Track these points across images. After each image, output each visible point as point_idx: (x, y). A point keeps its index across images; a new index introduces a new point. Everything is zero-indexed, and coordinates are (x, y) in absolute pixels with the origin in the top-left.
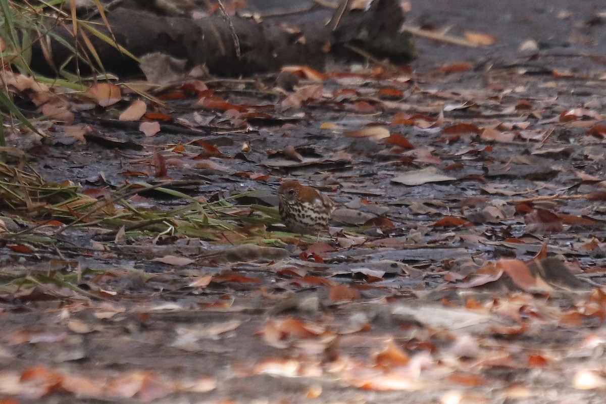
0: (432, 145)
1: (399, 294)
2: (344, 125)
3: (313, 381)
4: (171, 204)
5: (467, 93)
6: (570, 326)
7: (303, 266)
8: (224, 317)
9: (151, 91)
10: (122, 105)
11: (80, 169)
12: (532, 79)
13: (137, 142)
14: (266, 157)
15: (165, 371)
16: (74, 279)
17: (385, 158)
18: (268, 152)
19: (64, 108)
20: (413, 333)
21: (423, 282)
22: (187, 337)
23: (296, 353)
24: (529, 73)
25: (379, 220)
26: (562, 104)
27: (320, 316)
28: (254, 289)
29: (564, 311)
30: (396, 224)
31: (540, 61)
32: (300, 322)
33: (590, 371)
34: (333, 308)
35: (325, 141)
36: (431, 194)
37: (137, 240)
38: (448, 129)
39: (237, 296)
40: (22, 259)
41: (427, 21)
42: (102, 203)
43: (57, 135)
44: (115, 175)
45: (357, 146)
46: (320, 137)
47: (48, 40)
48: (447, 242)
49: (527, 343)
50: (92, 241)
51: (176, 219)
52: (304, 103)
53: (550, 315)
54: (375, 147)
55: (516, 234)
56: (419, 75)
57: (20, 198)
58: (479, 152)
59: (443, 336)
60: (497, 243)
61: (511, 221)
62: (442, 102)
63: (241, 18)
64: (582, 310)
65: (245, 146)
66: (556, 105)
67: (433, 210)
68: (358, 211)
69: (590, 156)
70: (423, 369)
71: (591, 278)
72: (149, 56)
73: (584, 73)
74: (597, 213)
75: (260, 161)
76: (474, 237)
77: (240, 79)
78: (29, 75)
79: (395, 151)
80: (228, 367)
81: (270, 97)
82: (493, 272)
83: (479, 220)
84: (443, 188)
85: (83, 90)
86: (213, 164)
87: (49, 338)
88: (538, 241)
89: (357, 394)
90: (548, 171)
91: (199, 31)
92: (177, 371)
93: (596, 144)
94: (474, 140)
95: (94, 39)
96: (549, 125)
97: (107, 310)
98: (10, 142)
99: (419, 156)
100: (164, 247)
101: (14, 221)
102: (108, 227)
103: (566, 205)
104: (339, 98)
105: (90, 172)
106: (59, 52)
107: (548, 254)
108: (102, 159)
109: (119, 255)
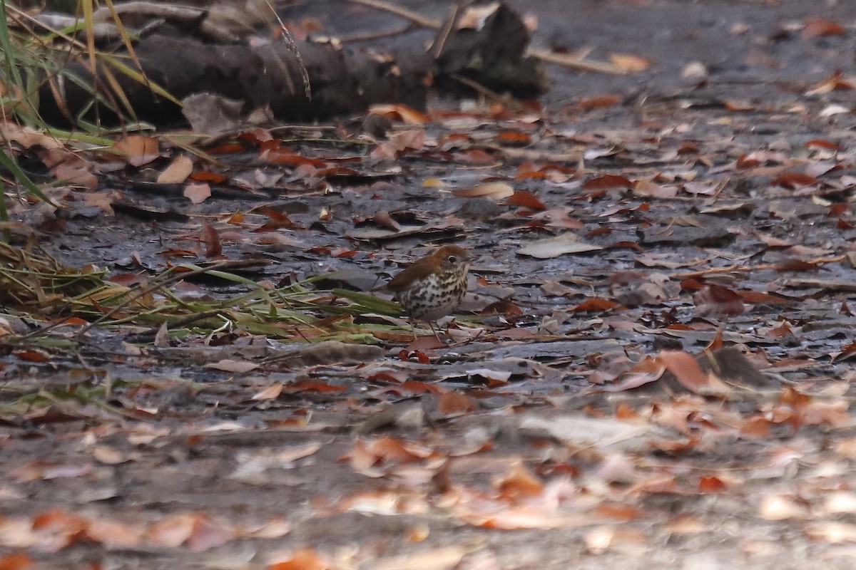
0: (569, 204)
1: (530, 402)
2: (454, 182)
3: (417, 519)
4: (228, 292)
5: (613, 135)
6: (753, 437)
7: (403, 369)
8: (299, 439)
9: (197, 144)
10: (161, 164)
11: (107, 250)
12: (698, 114)
13: (181, 211)
14: (352, 227)
15: (222, 510)
16: (101, 394)
17: (508, 224)
18: (354, 220)
19: (84, 169)
20: (548, 453)
21: (560, 386)
22: (251, 466)
23: (395, 483)
24: (695, 107)
25: (503, 305)
26: (739, 146)
27: (425, 434)
28: (339, 401)
29: (746, 418)
30: (525, 310)
31: (709, 90)
32: (400, 441)
33: (780, 496)
34: (443, 422)
35: (430, 202)
36: (569, 270)
37: (184, 341)
38: (589, 183)
39: (316, 410)
40: (33, 370)
41: (560, 43)
42: (138, 293)
43: (75, 204)
44: (153, 256)
45: (470, 209)
46: (421, 199)
47: (61, 81)
48: (592, 331)
49: (698, 462)
50: (124, 343)
51: (234, 311)
52: (399, 154)
53: (727, 424)
54: (496, 209)
55: (683, 318)
56: (551, 113)
57: (30, 288)
58: (632, 212)
59: (587, 456)
60: (658, 331)
61: (677, 301)
62: (581, 148)
63: (314, 44)
64: (769, 416)
65: (324, 212)
66: (732, 147)
67: (573, 291)
68: (475, 295)
69: (778, 213)
70: (562, 499)
71: (782, 373)
72: (194, 97)
73: (767, 105)
74: (789, 287)
75: (344, 231)
76: (628, 324)
77: (315, 126)
78: (37, 127)
79: (521, 213)
80: (306, 503)
81: (354, 147)
82: (651, 369)
83: (633, 302)
84: (586, 260)
85: (109, 146)
86: (283, 237)
87: (69, 472)
88: (711, 327)
89: (476, 534)
90: (723, 234)
91: (258, 62)
92: (239, 511)
93: (784, 198)
94: (624, 196)
95: (121, 77)
96: (722, 175)
97: (146, 433)
98: (15, 215)
99: (553, 218)
100: (219, 348)
101: (22, 319)
102: (146, 325)
103: (747, 278)
104: (447, 146)
105: (121, 253)
106: (76, 96)
107: (725, 343)
108: (135, 235)
109: (160, 360)
